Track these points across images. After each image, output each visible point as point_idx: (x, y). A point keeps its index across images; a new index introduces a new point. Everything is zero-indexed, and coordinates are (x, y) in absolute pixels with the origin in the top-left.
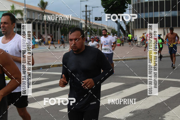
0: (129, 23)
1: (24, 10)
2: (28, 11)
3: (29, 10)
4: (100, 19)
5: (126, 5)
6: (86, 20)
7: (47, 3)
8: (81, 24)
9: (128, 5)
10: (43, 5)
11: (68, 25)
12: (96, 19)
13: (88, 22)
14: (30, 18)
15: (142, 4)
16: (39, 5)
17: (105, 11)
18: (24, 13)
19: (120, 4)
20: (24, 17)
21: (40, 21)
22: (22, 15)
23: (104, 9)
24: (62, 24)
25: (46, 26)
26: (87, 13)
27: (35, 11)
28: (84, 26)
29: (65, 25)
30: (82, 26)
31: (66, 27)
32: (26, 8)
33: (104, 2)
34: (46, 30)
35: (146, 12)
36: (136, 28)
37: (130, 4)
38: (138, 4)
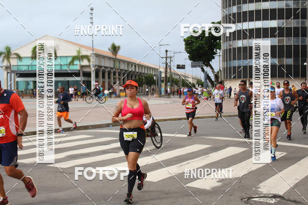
0: (218, 72)
1: (92, 55)
2: (96, 57)
3: (98, 56)
4: (183, 67)
5: (215, 51)
6: (166, 68)
7: (119, 47)
8: (161, 72)
9: (218, 50)
10: (115, 49)
11: (144, 74)
12: (179, 67)
13: (168, 70)
14: (99, 64)
15: (234, 49)
16: (109, 49)
17: (189, 57)
18: (91, 58)
19: (207, 49)
20: (91, 63)
21: (111, 68)
22: (89, 60)
23: (189, 55)
24: (137, 73)
25: (117, 74)
26: (168, 59)
27: (104, 57)
28: (163, 75)
29: (141, 73)
30: (161, 75)
31: (142, 76)
32: (94, 52)
33: (188, 47)
34: (117, 80)
35: (239, 59)
36: (227, 78)
37: (220, 49)
38: (230, 49)
